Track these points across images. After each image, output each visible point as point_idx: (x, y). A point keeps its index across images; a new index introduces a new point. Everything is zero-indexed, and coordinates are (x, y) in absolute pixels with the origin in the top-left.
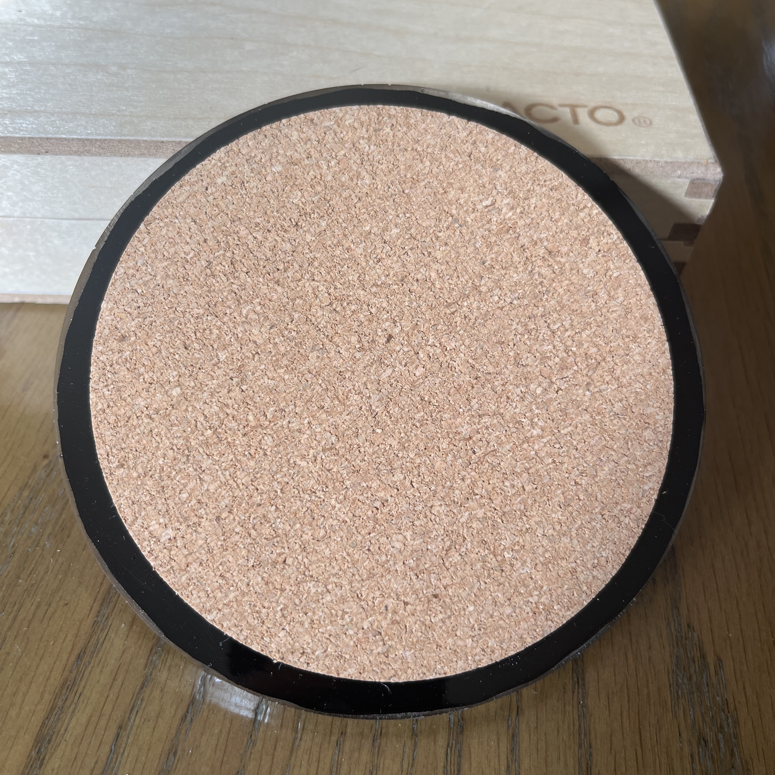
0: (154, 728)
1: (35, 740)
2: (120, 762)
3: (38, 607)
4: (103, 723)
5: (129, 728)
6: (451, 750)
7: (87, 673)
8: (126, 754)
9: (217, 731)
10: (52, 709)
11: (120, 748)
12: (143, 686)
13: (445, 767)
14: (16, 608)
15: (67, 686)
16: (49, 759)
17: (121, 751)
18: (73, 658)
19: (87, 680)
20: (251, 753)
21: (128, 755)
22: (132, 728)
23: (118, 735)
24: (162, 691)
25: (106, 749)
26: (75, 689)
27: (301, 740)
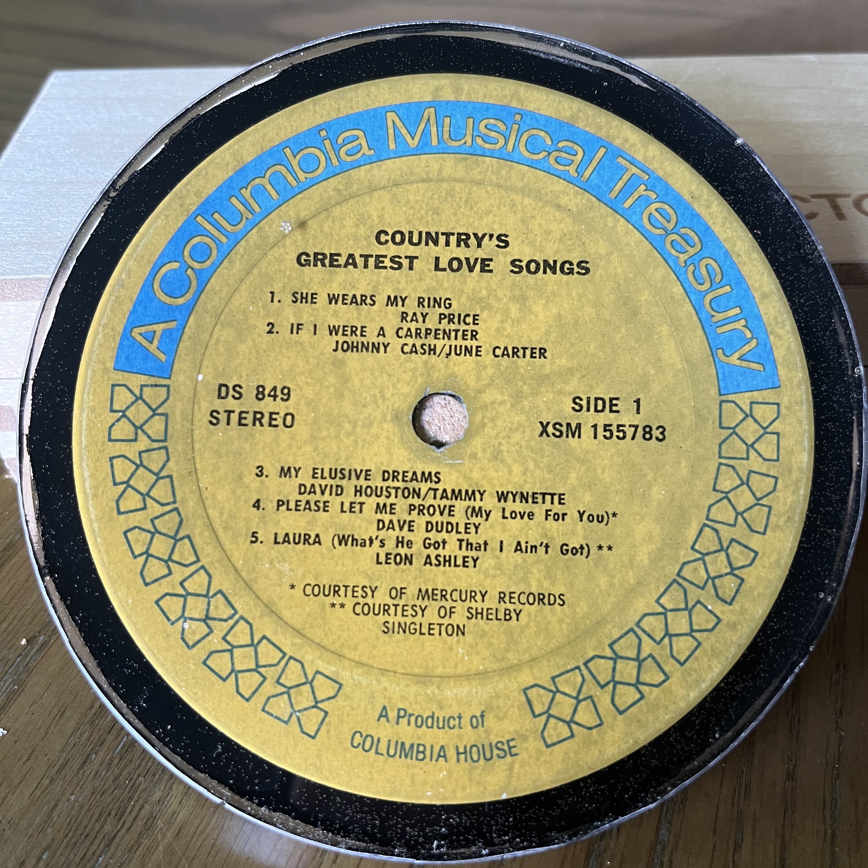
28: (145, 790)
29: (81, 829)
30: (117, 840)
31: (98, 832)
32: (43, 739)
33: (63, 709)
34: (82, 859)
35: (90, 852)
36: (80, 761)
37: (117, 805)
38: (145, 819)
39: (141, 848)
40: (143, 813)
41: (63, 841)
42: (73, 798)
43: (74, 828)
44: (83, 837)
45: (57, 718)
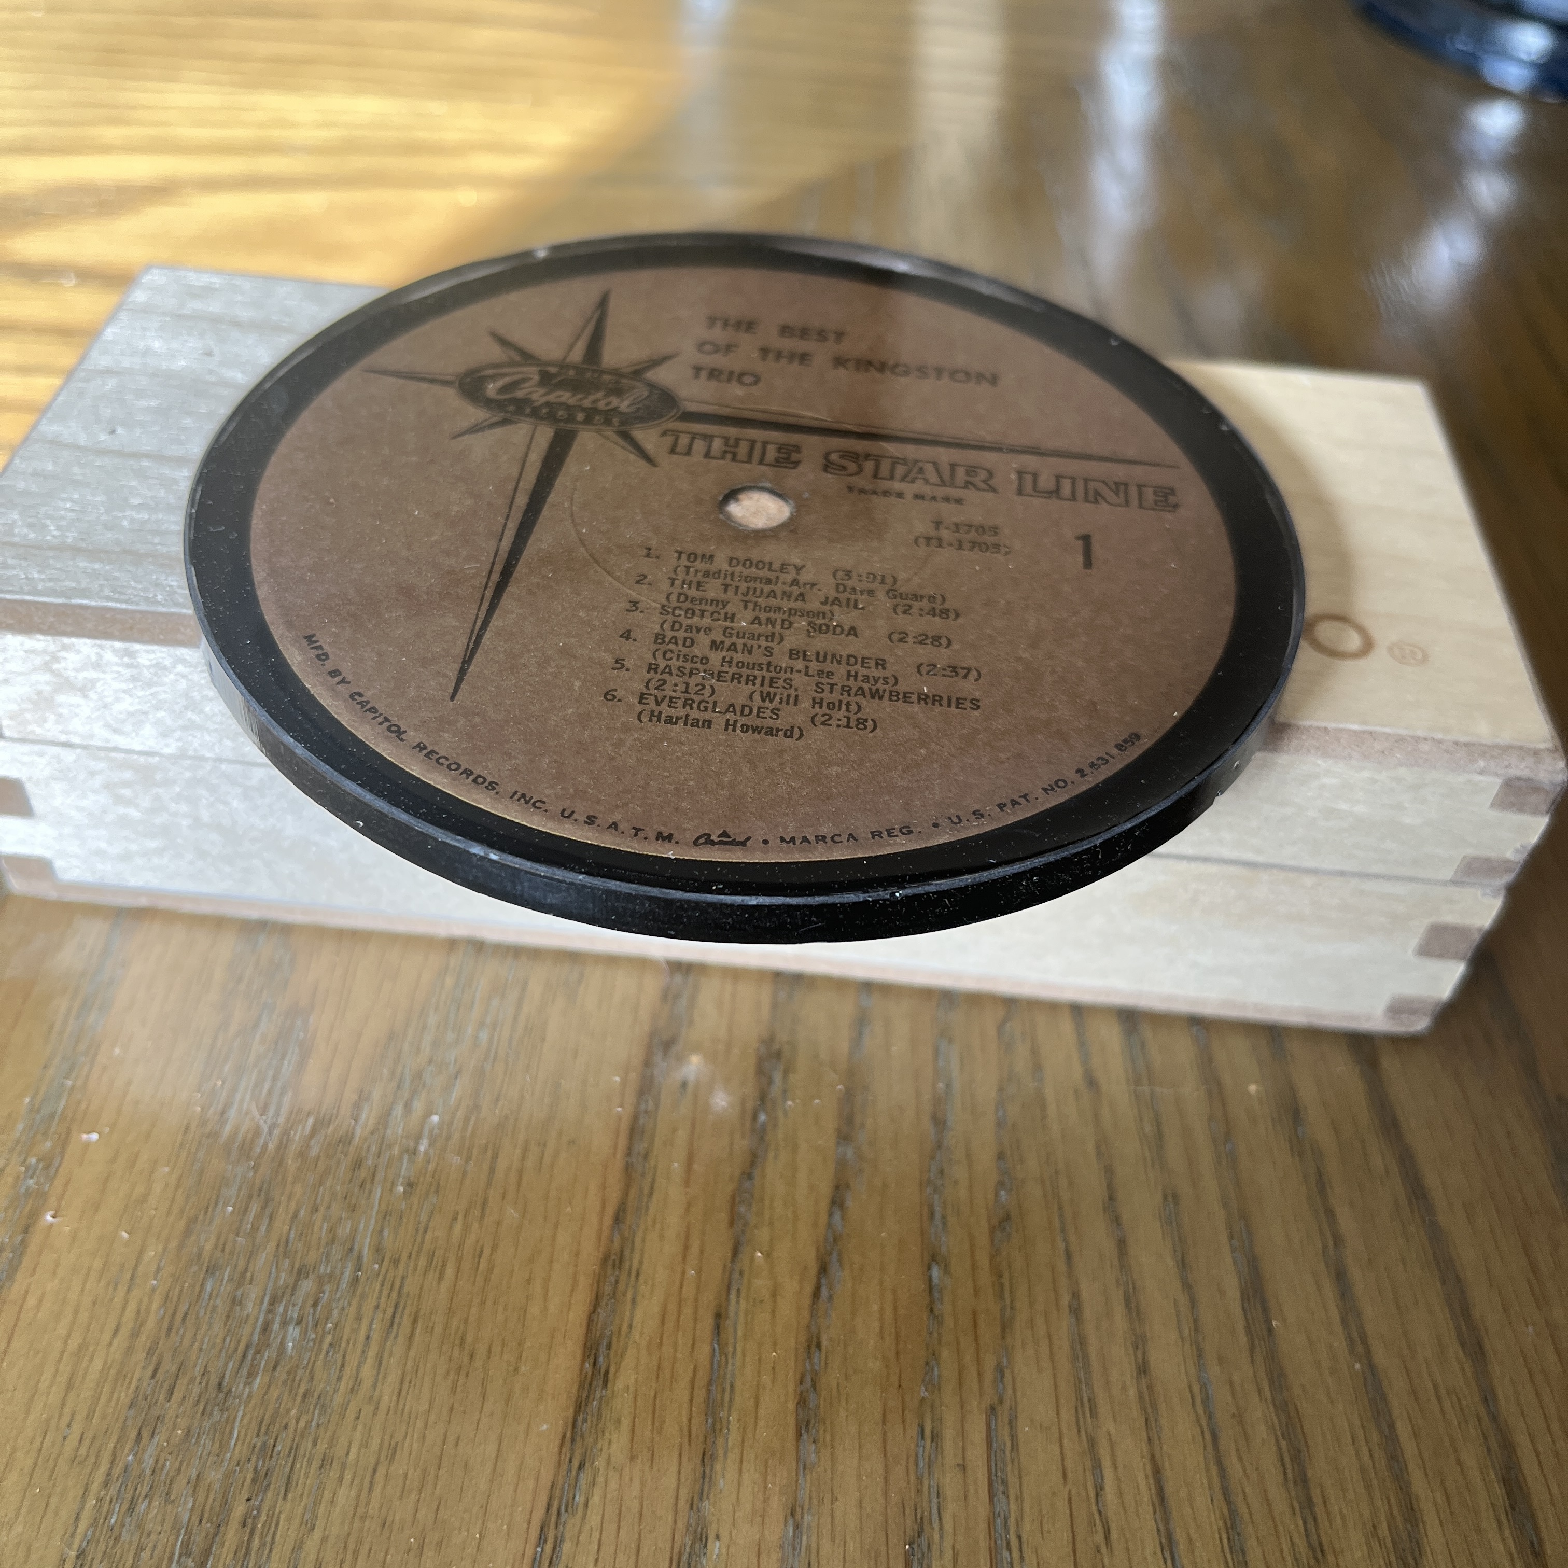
0: (773, 1312)
1: (585, 1347)
2: (733, 1365)
3: (525, 1150)
4: (688, 1311)
5: (732, 1313)
6: (1249, 1303)
7: (638, 1240)
8: (739, 1354)
9: (875, 1308)
10: (598, 1298)
11: (727, 1344)
12: (736, 1252)
13: (1247, 1325)
14: (489, 1154)
15: (610, 1262)
16: (617, 1370)
17: (731, 1349)
18: (608, 1221)
19: (642, 1250)
20: (939, 1334)
21: (744, 1354)
22: (737, 1314)
23: (718, 1329)
25: (704, 1350)
26: (626, 1265)
27: (1012, 1308)
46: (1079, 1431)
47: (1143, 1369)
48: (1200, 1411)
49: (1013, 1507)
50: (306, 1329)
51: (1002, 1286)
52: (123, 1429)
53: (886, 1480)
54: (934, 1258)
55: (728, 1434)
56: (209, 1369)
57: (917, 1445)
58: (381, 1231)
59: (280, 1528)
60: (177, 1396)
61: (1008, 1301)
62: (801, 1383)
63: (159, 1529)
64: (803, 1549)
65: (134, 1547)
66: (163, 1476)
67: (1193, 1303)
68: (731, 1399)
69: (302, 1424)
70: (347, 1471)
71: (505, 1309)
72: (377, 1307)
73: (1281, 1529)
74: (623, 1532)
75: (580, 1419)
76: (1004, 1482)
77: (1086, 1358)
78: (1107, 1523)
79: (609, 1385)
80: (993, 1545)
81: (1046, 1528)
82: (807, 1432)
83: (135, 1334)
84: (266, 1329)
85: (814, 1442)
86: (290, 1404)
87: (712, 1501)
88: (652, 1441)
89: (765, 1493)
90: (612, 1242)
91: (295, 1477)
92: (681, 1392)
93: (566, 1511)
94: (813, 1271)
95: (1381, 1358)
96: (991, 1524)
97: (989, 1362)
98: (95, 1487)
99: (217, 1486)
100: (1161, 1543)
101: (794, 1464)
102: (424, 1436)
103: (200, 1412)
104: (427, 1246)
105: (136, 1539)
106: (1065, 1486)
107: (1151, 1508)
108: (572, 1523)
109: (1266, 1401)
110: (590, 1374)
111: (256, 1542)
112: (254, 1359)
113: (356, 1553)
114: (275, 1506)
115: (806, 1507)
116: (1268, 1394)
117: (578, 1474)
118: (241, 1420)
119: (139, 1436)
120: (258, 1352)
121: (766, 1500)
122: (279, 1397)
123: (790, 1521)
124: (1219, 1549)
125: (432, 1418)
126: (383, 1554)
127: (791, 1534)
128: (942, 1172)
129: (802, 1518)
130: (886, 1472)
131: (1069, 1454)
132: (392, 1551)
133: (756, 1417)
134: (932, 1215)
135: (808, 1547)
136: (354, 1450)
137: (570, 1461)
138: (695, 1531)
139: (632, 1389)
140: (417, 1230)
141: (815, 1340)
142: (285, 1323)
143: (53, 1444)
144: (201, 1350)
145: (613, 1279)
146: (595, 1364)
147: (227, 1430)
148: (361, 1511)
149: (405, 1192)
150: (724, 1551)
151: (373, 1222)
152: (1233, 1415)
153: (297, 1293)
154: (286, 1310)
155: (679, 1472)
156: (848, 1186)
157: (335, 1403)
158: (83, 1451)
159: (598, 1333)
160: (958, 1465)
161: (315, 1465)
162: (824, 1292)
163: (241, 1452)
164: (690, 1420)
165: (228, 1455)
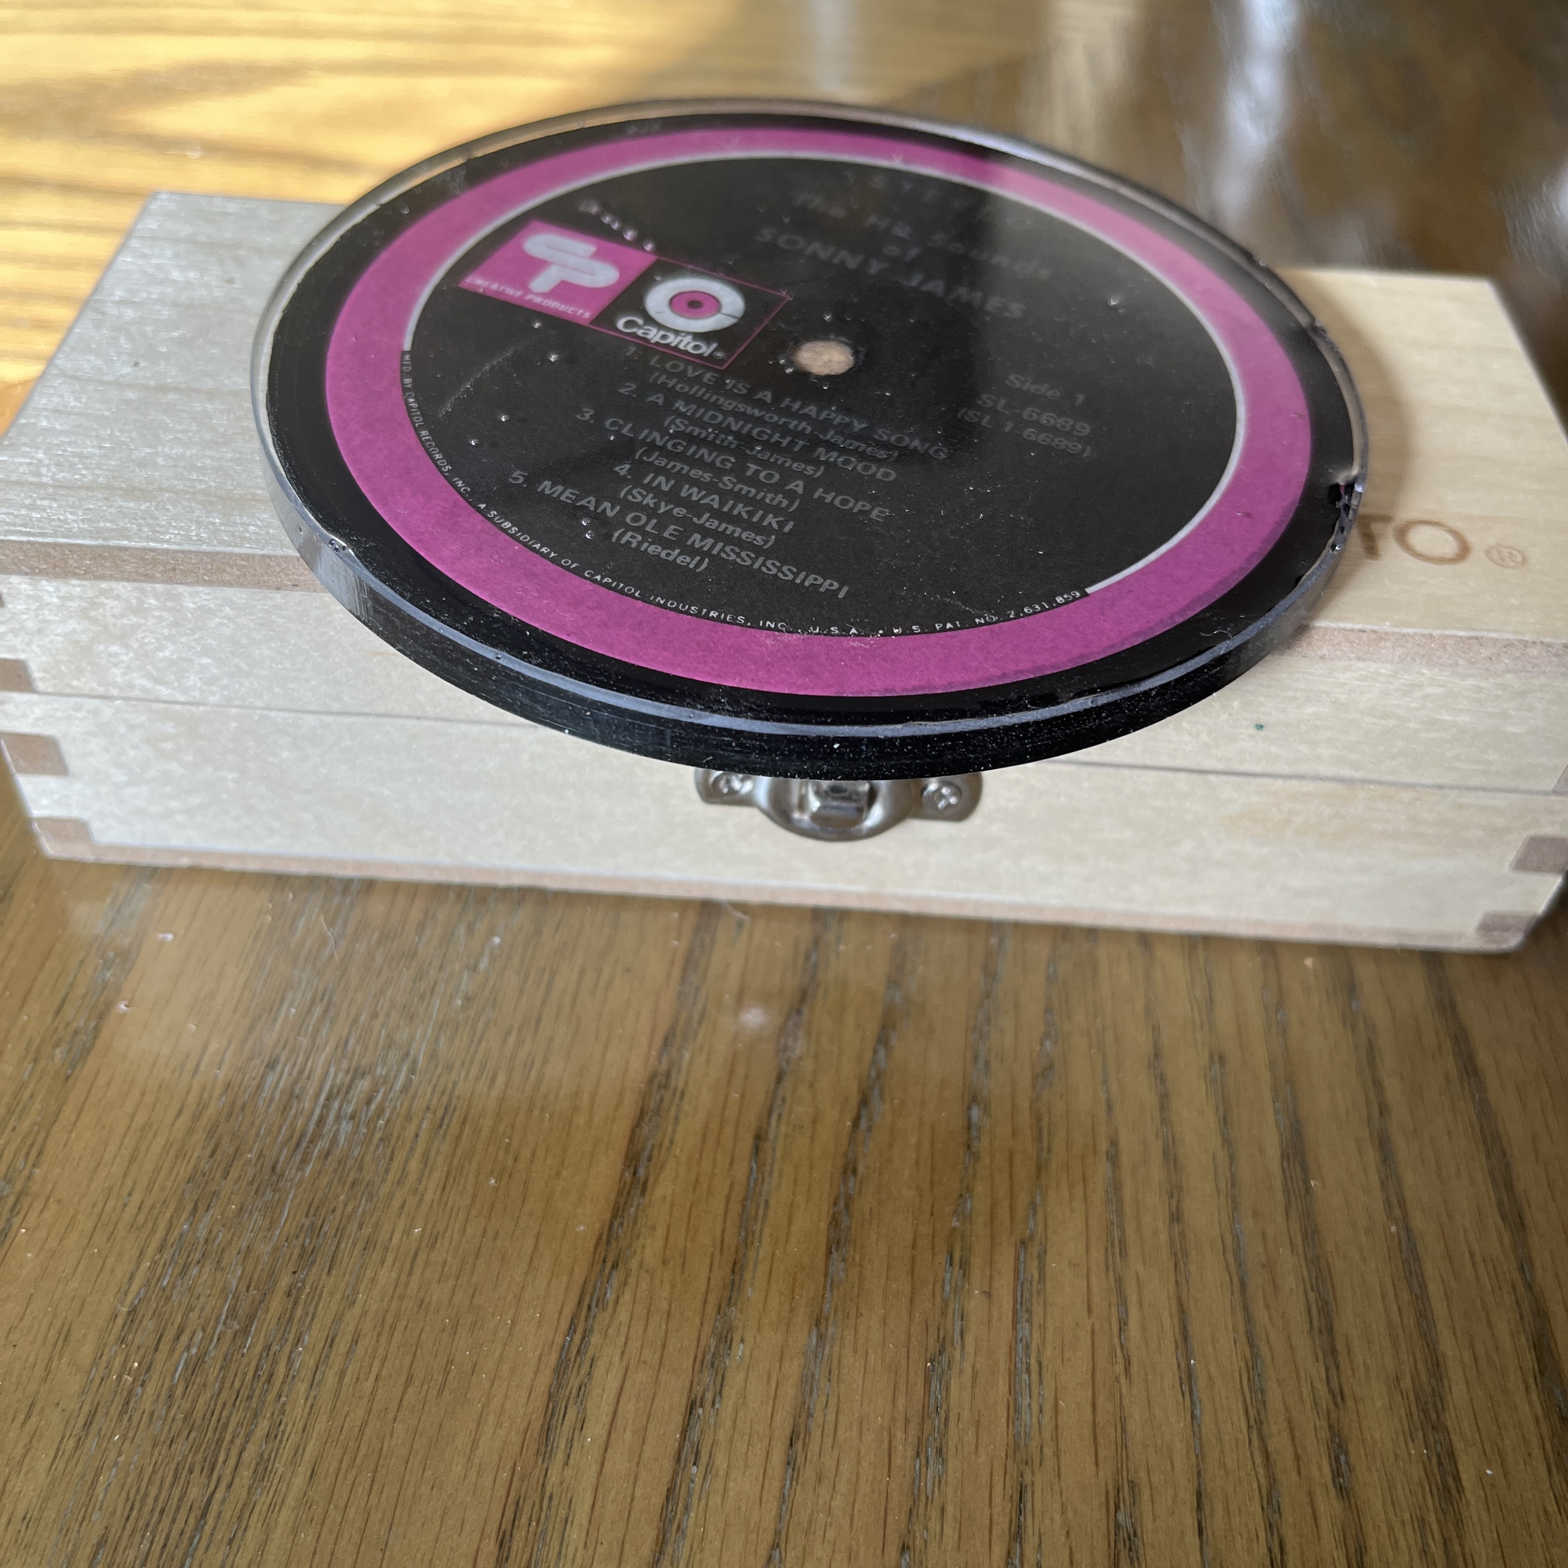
1: (627, 1156)
2: (769, 1183)
3: (582, 973)
4: (729, 1131)
5: (771, 1136)
6: (1288, 1163)
7: (685, 1063)
8: (776, 1174)
9: (913, 1140)
10: (642, 1113)
11: (765, 1164)
12: (779, 1081)
13: (1285, 1185)
14: (546, 976)
15: (657, 1082)
16: (656, 1181)
17: (768, 1168)
18: (657, 1044)
19: (688, 1073)
20: (975, 1170)
21: (781, 1175)
22: (776, 1136)
23: (757, 1150)
24: (812, 1085)
25: (741, 1170)
26: (672, 1085)
27: (1049, 1150)
28: (240, 1424)
29: (150, 1501)
30: (215, 1506)
31: (181, 1499)
32: (45, 1380)
33: (65, 1329)
34: (165, 1546)
35: (175, 1534)
36: (119, 1400)
37: (200, 1456)
38: (253, 1465)
39: (257, 1509)
40: (246, 1456)
41: (124, 1529)
42: (122, 1458)
43: (137, 1505)
44: (156, 1514)
45: (60, 1344)
46: (1108, 1269)
47: (1176, 1217)
48: (1231, 1259)
49: (1036, 1335)
50: (359, 1122)
51: (1040, 1130)
52: (181, 1200)
53: (912, 1301)
54: (974, 1099)
55: (759, 1247)
56: (264, 1153)
57: (945, 1271)
58: (437, 1040)
59: (323, 1300)
60: (234, 1174)
61: (1045, 1145)
62: (835, 1204)
63: (208, 1292)
64: (825, 1357)
65: (183, 1307)
66: (215, 1247)
67: (1232, 1158)
68: (764, 1215)
69: (349, 1209)
70: (389, 1255)
71: (551, 1117)
72: (428, 1109)
73: (1302, 1374)
74: (650, 1328)
75: (616, 1224)
76: (1029, 1311)
77: (1120, 1201)
78: (1129, 1356)
79: (647, 1193)
80: (1012, 1368)
81: (1067, 1356)
82: (837, 1249)
83: (196, 1117)
84: (321, 1120)
85: (843, 1260)
86: (339, 1190)
87: (739, 1307)
88: (685, 1247)
89: (791, 1304)
90: (660, 1062)
91: (340, 1256)
92: (718, 1204)
93: (597, 1305)
94: (854, 1103)
95: (1418, 1222)
96: (1012, 1350)
97: (1023, 1199)
98: (150, 1251)
99: (266, 1258)
100: (1181, 1378)
101: (822, 1279)
102: (465, 1228)
103: (253, 1192)
104: (479, 1057)
105: (185, 1301)
106: (1089, 1318)
107: (1173, 1345)
108: (603, 1317)
109: (1298, 1254)
110: (629, 1182)
111: (299, 1312)
112: (308, 1147)
113: (393, 1328)
114: (320, 1280)
115: (832, 1318)
116: (1301, 1250)
117: (610, 1274)
118: (292, 1201)
119: (195, 1208)
120: (311, 1142)
121: (792, 1310)
122: (330, 1184)
123: (814, 1332)
124: (1239, 1387)
125: (474, 1213)
126: (417, 1332)
127: (814, 1342)
128: (988, 1020)
129: (827, 1329)
130: (912, 1293)
131: (1095, 1290)
132: (427, 1328)
133: (788, 1233)
134: (976, 1059)
135: (830, 1357)
136: (397, 1236)
137: (604, 1261)
138: (721, 1334)
139: (669, 1199)
140: (472, 1041)
141: (851, 1166)
142: (338, 1118)
143: (114, 1210)
144: (257, 1135)
145: (658, 1098)
146: (635, 1173)
147: (278, 1211)
148: (400, 1290)
149: (462, 1005)
150: (748, 1353)
151: (430, 1031)
152: (1263, 1266)
153: (352, 1092)
154: (341, 1107)
155: (709, 1279)
156: (894, 1028)
157: (382, 1192)
158: (141, 1218)
159: (640, 1146)
160: (985, 1292)
161: (359, 1247)
162: (864, 1124)
163: (290, 1229)
164: (723, 1232)
165: (278, 1231)
